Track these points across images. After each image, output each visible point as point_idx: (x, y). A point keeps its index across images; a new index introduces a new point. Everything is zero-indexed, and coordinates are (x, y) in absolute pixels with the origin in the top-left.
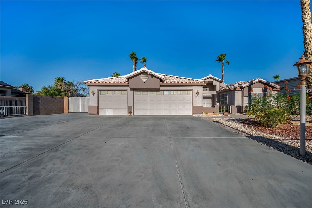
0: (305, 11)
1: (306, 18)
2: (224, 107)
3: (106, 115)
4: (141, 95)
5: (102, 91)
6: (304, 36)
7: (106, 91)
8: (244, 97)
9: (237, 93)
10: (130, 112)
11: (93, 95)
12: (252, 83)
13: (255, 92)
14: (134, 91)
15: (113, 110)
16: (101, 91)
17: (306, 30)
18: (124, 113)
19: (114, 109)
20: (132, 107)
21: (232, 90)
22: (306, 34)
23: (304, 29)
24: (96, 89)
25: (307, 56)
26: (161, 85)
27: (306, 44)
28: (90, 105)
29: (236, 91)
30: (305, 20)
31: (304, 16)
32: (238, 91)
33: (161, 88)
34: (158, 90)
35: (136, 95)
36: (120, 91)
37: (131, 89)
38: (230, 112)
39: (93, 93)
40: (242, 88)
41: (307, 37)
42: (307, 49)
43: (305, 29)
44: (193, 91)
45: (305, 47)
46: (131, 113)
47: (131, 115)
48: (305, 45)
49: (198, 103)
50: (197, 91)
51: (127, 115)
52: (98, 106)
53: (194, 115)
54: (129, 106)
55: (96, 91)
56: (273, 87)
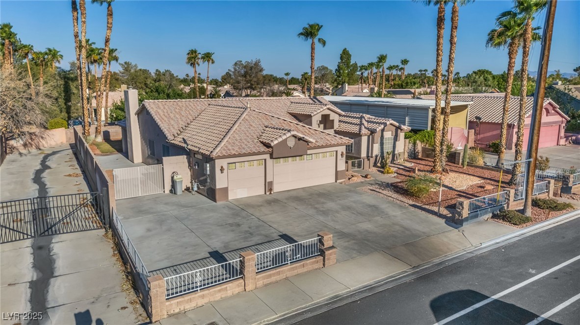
2: (356, 162)
3: (238, 198)
5: (231, 164)
7: (237, 163)
8: (374, 145)
10: (270, 188)
11: (222, 172)
13: (385, 136)
15: (246, 189)
18: (260, 191)
20: (272, 181)
21: (362, 135)
24: (225, 163)
35: (275, 164)
36: (255, 161)
38: (362, 168)
46: (272, 190)
47: (272, 193)
49: (342, 166)
50: (342, 153)
51: (265, 193)
52: (228, 187)
53: (338, 181)
54: (269, 181)
55: (225, 167)
56: (401, 130)
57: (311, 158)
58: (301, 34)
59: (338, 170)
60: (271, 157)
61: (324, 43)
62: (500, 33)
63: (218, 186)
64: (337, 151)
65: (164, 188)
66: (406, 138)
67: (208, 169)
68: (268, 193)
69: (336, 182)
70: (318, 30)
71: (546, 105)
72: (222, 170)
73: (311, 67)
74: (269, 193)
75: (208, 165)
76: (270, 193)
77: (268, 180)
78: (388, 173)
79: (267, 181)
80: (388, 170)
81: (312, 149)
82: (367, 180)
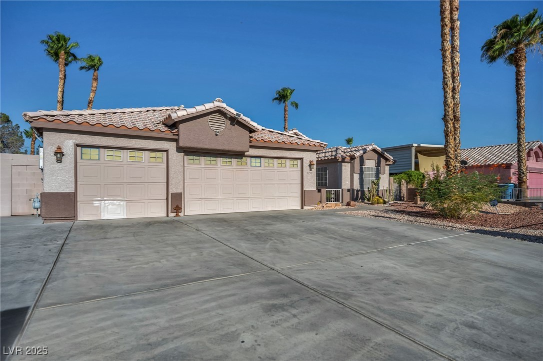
0: (446, 60)
1: (447, 71)
2: (333, 192)
3: (103, 218)
4: (203, 166)
5: (88, 149)
6: (444, 93)
7: (101, 150)
8: (355, 174)
9: (345, 166)
10: (177, 206)
11: (59, 161)
12: (365, 151)
13: (367, 165)
14: (185, 155)
15: (125, 203)
16: (83, 149)
17: (448, 86)
18: (158, 210)
19: (129, 201)
20: (181, 193)
21: (339, 160)
22: (447, 92)
23: (445, 85)
24: (68, 143)
25: (448, 122)
26: (251, 144)
27: (447, 105)
28: (47, 190)
29: (343, 164)
30: (446, 72)
31: (446, 67)
32: (346, 164)
33: (252, 152)
34: (240, 155)
35: (188, 164)
36: (147, 152)
37: (180, 149)
38: (341, 201)
39: (59, 154)
40: (352, 158)
41: (448, 96)
42: (448, 112)
43: (447, 84)
44: (304, 160)
45: (445, 110)
46: (180, 211)
47: (180, 214)
48: (445, 106)
49: (311, 184)
50: (311, 162)
51: (167, 216)
53: (305, 208)
54: (175, 191)
55: (70, 149)
56: (387, 160)
57: (258, 164)
58: (276, 99)
59: (304, 189)
61: (297, 106)
62: (502, 35)
64: (302, 159)
66: (391, 174)
68: (172, 215)
69: (302, 208)
70: (291, 93)
71: (536, 148)
73: (284, 128)
74: (175, 214)
76: (178, 216)
77: (173, 190)
78: (378, 203)
79: (171, 191)
80: (378, 200)
81: (251, 147)
82: (350, 207)
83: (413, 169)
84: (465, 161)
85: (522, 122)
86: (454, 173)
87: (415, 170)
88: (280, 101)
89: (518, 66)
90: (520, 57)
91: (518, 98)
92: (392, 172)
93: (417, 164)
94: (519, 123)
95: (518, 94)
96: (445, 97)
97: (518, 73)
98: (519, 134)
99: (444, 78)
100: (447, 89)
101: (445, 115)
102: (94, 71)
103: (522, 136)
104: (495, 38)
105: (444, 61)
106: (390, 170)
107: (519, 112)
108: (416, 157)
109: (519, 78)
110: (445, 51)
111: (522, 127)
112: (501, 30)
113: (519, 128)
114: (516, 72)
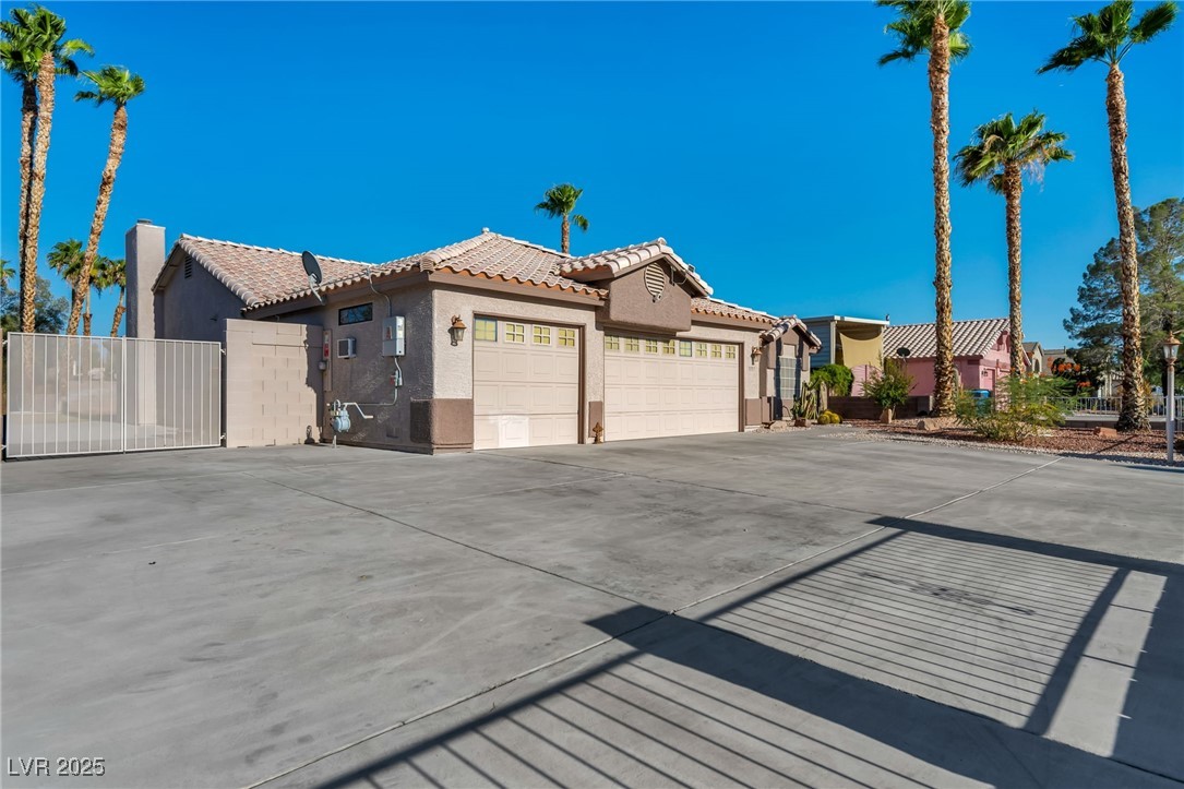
3: (501, 445)
4: (621, 353)
5: (483, 322)
7: (500, 323)
10: (598, 425)
12: (785, 329)
13: (786, 354)
14: (604, 335)
15: (527, 419)
16: (477, 322)
18: (567, 432)
19: (532, 415)
20: (601, 402)
24: (466, 310)
35: (606, 350)
36: (554, 329)
39: (461, 331)
40: (766, 340)
44: (745, 346)
46: (601, 433)
47: (601, 439)
49: (753, 388)
50: (753, 351)
51: (581, 441)
52: (472, 400)
53: (747, 429)
54: (594, 400)
55: (467, 320)
56: (812, 344)
57: (688, 353)
58: (544, 205)
59: (746, 397)
60: (599, 325)
61: (584, 225)
62: (992, 144)
63: (440, 393)
64: (741, 345)
65: (223, 430)
67: (400, 334)
68: (589, 441)
69: (741, 429)
72: (455, 330)
74: (593, 440)
75: (400, 321)
76: (596, 441)
77: (590, 397)
78: (831, 422)
79: (588, 399)
80: (831, 417)
81: (694, 323)
82: (803, 429)
83: (833, 362)
84: (902, 348)
85: (1018, 290)
86: (950, 372)
87: (837, 362)
88: (553, 210)
89: (1010, 197)
90: (1013, 183)
91: (1010, 251)
92: (815, 365)
93: (839, 352)
94: (1012, 291)
95: (1011, 243)
96: (940, 249)
97: (1010, 209)
98: (1012, 310)
99: (938, 217)
100: (943, 236)
101: (939, 278)
102: (114, 107)
103: (1018, 313)
104: (982, 147)
105: (938, 189)
106: (811, 362)
107: (1012, 273)
108: (838, 341)
109: (1012, 217)
110: (942, 173)
111: (1017, 298)
112: (988, 136)
113: (1012, 298)
114: (1007, 207)
